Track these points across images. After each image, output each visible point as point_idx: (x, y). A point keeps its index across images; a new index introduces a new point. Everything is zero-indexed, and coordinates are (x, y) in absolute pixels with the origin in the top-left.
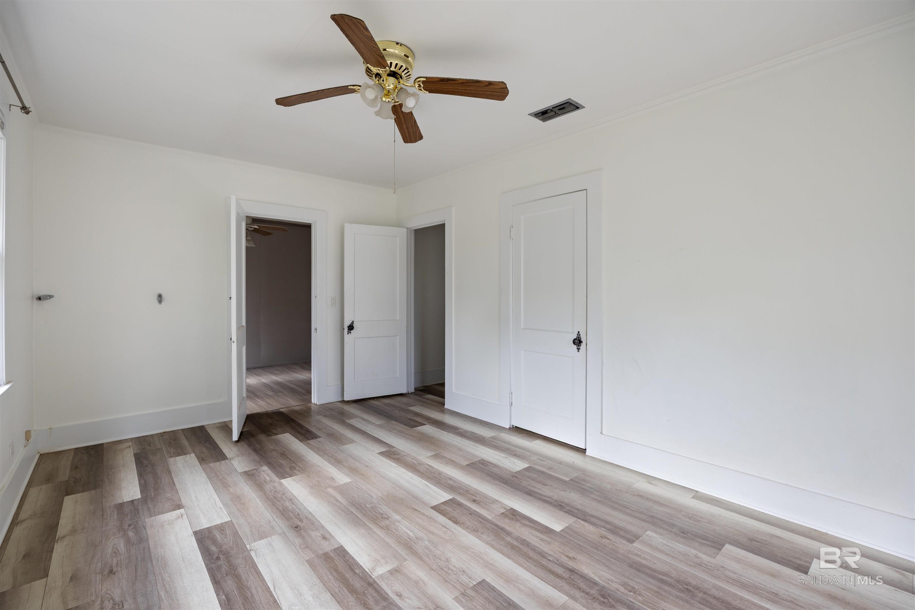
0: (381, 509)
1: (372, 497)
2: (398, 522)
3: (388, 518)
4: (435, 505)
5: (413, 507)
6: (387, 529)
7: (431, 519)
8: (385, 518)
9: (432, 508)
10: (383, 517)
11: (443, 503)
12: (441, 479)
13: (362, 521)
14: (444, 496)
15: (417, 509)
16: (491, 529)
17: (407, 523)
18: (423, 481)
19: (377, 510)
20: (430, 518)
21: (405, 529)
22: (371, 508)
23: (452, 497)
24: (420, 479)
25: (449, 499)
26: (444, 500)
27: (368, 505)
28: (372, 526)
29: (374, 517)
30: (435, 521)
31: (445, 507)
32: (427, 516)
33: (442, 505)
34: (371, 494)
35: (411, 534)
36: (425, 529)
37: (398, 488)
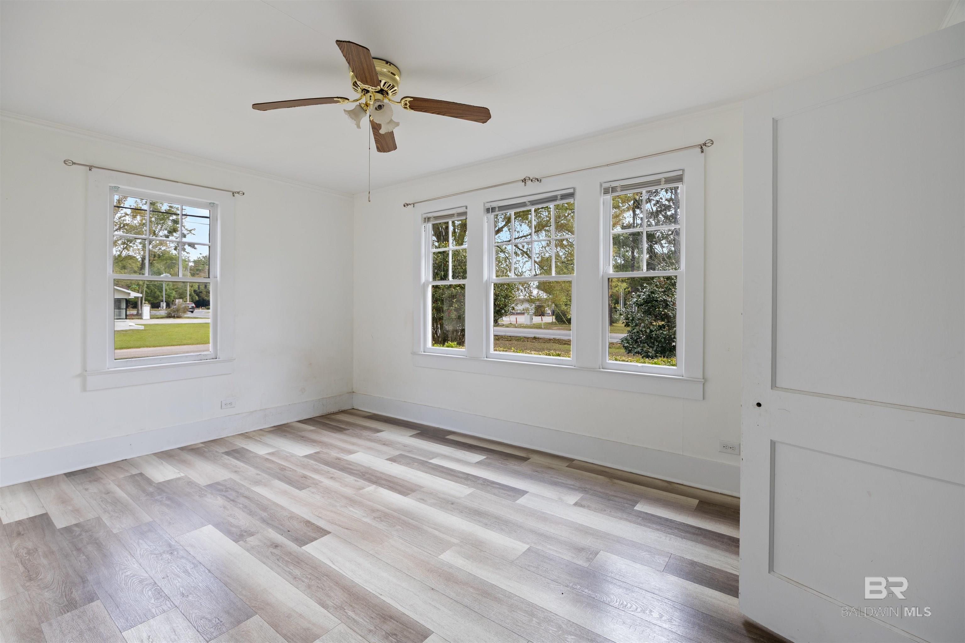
0: (384, 525)
1: (400, 537)
2: (364, 516)
3: (375, 518)
4: (326, 536)
5: (350, 531)
6: (373, 510)
7: (331, 522)
8: (378, 518)
9: (329, 533)
10: (380, 519)
11: (315, 539)
12: (309, 577)
13: (399, 514)
14: (311, 549)
15: (346, 530)
16: (276, 520)
17: (356, 516)
18: (336, 568)
19: (388, 524)
20: (333, 523)
21: (356, 511)
22: (395, 526)
23: (304, 548)
24: (341, 572)
25: (307, 544)
26: (314, 543)
27: (400, 527)
28: (387, 511)
29: (388, 518)
30: (329, 521)
31: (314, 535)
32: (336, 524)
33: (318, 537)
34: (402, 541)
35: (351, 509)
36: (338, 514)
37: (371, 552)
